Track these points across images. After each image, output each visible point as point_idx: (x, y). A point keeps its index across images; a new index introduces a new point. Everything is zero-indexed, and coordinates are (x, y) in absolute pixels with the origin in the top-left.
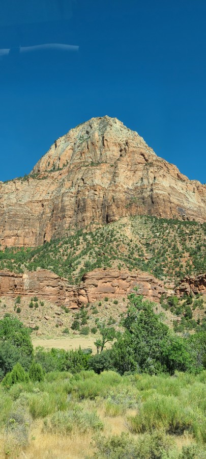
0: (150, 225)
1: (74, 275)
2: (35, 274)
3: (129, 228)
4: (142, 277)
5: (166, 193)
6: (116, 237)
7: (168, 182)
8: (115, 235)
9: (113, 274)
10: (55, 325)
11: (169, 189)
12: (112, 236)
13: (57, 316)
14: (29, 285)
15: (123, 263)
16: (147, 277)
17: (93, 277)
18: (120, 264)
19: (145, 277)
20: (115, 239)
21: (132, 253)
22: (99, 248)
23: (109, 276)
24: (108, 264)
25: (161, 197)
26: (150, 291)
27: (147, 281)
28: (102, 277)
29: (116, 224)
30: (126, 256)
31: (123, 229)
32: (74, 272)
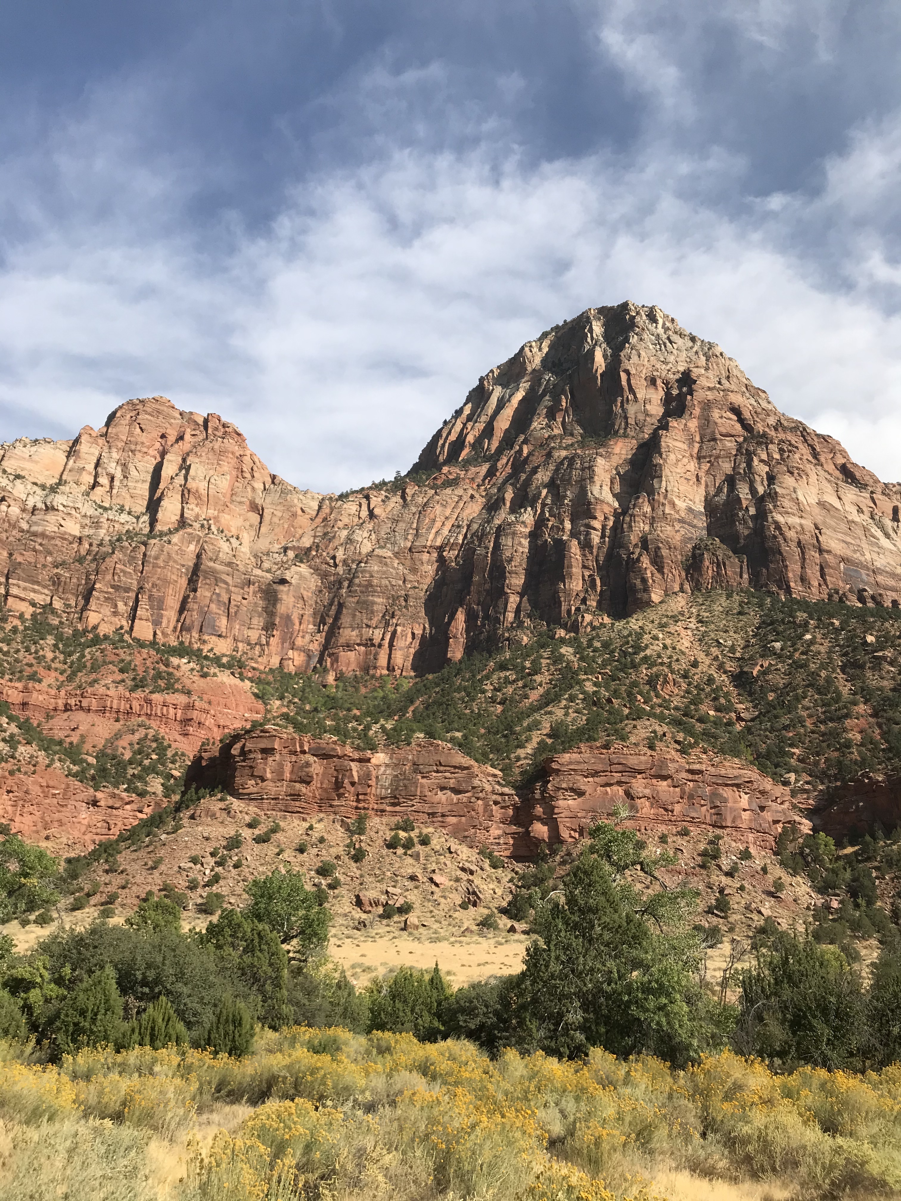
0: (754, 617)
1: (518, 759)
2: (410, 754)
3: (691, 625)
4: (723, 772)
5: (808, 524)
6: (648, 652)
7: (815, 490)
8: (647, 647)
9: (633, 761)
10: (459, 901)
11: (817, 510)
12: (638, 649)
13: (464, 876)
14: (391, 784)
15: (665, 728)
16: (736, 772)
17: (572, 767)
18: (654, 732)
19: (732, 773)
20: (646, 659)
21: (696, 702)
22: (595, 684)
23: (620, 768)
24: (616, 730)
25: (791, 534)
26: (746, 815)
27: (738, 786)
28: (599, 767)
29: (651, 614)
30: (676, 708)
31: (672, 629)
32: (521, 752)
